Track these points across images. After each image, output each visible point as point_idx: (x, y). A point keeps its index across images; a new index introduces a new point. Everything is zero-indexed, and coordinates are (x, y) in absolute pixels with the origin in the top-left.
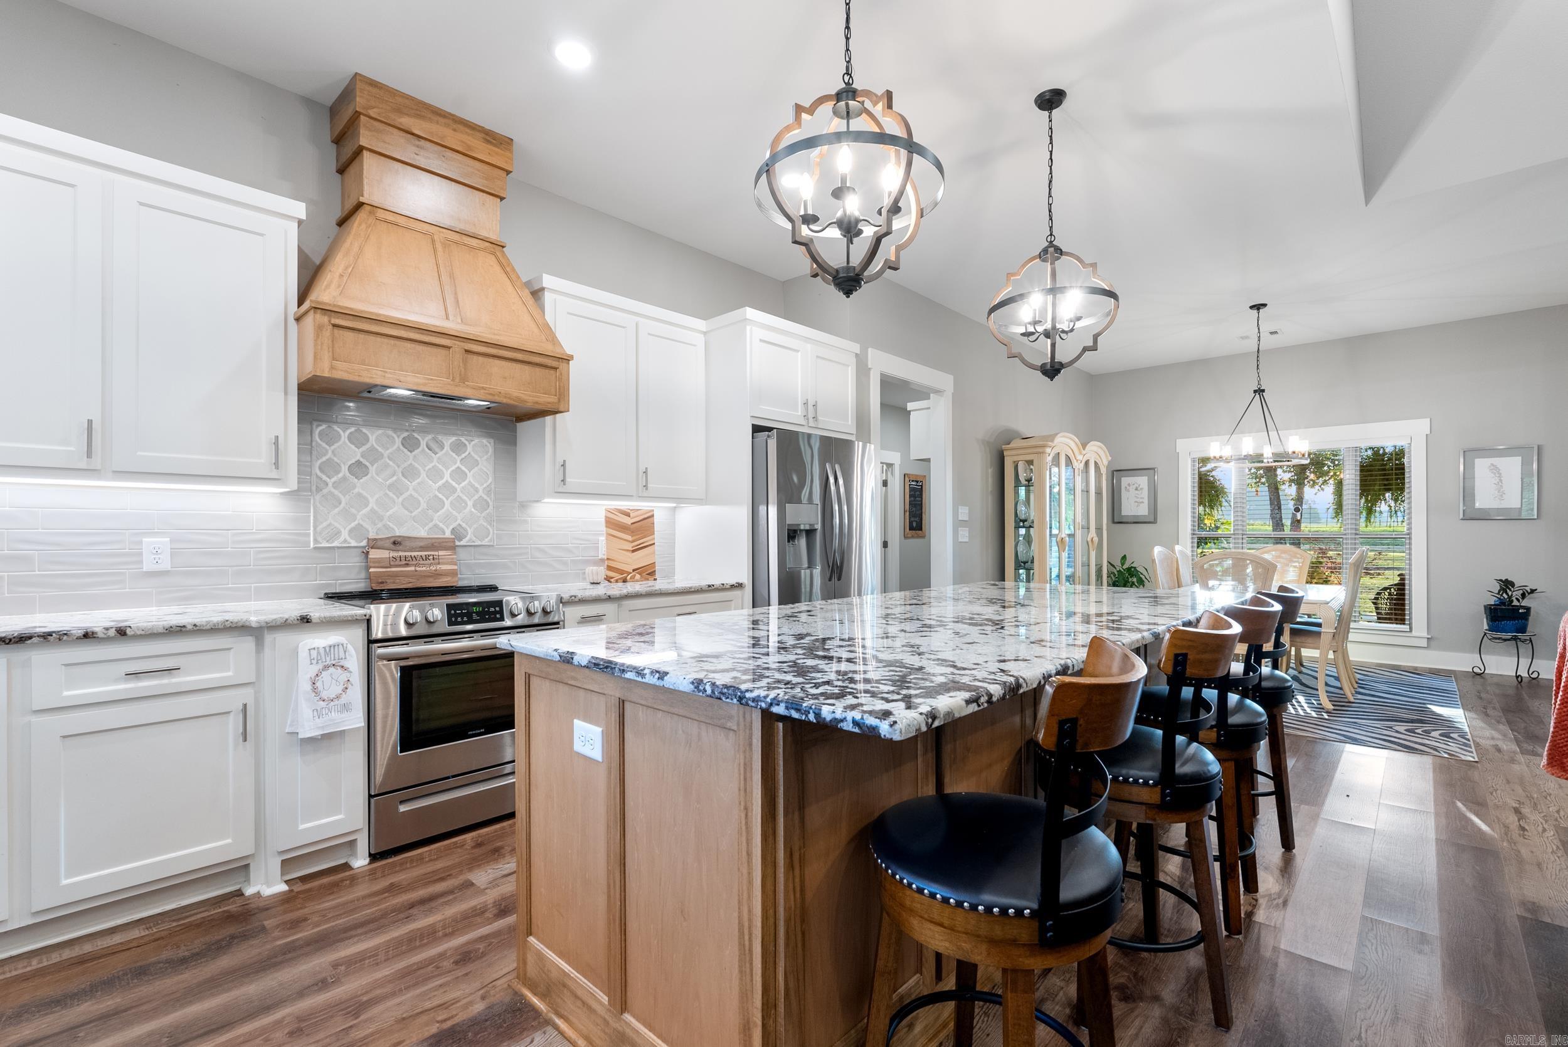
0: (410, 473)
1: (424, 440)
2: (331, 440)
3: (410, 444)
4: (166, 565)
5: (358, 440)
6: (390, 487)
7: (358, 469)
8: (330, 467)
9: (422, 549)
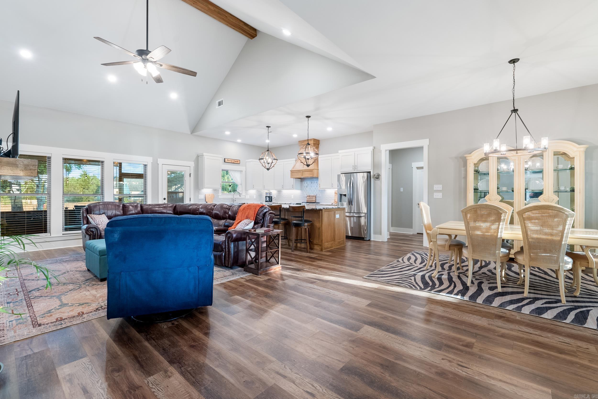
0: (311, 187)
1: (313, 182)
2: (304, 183)
3: (312, 183)
4: (293, 198)
5: (307, 183)
6: (310, 189)
7: (307, 187)
8: (304, 187)
9: (312, 197)
